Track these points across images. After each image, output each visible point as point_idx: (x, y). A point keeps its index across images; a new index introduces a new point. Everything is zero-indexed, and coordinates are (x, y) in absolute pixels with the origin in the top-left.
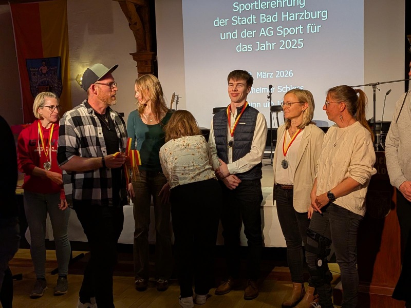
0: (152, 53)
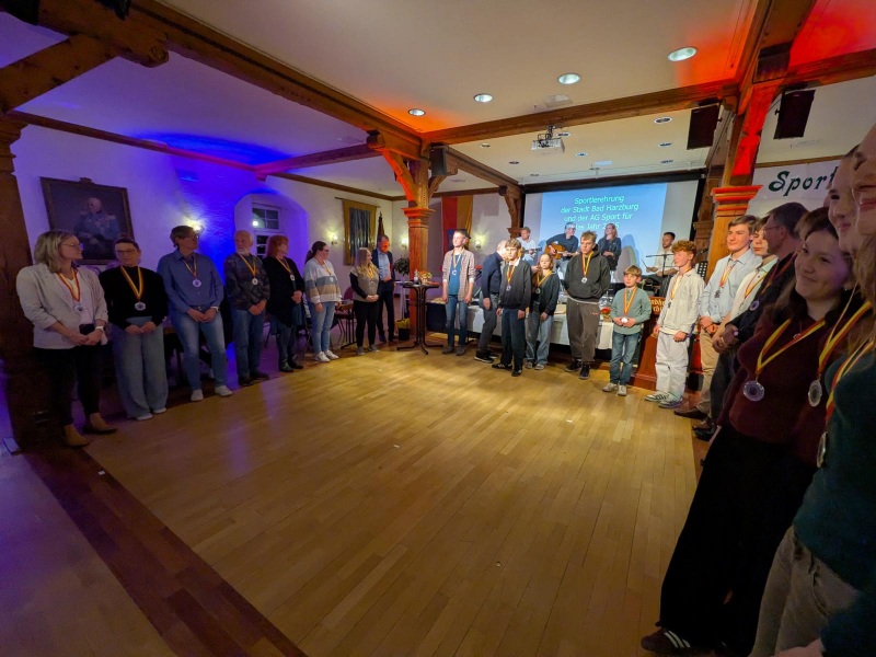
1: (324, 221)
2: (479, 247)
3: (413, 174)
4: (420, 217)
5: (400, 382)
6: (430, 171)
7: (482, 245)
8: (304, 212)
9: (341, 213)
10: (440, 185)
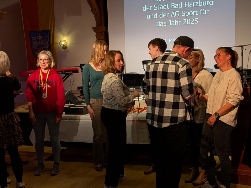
0: (105, 27)
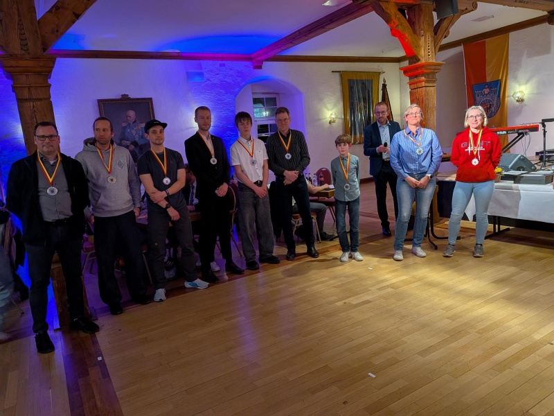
1: (321, 100)
2: (521, 100)
3: (411, 23)
4: (423, 74)
5: (391, 286)
6: (435, 14)
7: (525, 97)
8: (299, 93)
9: (338, 87)
10: (452, 30)
